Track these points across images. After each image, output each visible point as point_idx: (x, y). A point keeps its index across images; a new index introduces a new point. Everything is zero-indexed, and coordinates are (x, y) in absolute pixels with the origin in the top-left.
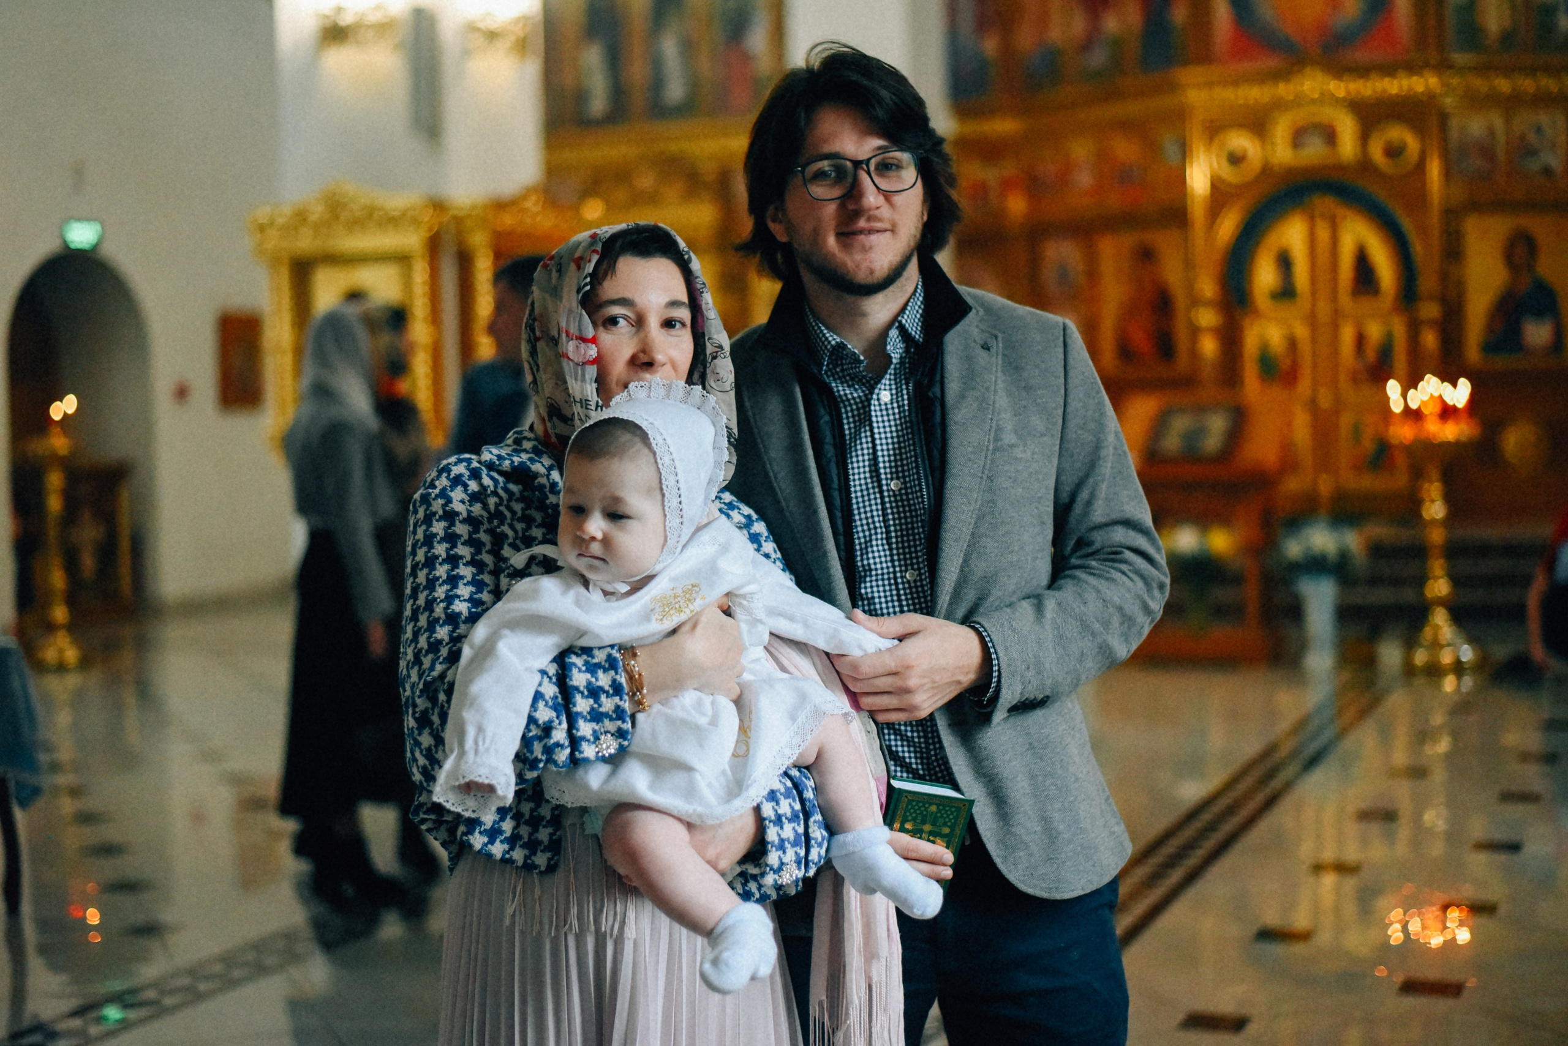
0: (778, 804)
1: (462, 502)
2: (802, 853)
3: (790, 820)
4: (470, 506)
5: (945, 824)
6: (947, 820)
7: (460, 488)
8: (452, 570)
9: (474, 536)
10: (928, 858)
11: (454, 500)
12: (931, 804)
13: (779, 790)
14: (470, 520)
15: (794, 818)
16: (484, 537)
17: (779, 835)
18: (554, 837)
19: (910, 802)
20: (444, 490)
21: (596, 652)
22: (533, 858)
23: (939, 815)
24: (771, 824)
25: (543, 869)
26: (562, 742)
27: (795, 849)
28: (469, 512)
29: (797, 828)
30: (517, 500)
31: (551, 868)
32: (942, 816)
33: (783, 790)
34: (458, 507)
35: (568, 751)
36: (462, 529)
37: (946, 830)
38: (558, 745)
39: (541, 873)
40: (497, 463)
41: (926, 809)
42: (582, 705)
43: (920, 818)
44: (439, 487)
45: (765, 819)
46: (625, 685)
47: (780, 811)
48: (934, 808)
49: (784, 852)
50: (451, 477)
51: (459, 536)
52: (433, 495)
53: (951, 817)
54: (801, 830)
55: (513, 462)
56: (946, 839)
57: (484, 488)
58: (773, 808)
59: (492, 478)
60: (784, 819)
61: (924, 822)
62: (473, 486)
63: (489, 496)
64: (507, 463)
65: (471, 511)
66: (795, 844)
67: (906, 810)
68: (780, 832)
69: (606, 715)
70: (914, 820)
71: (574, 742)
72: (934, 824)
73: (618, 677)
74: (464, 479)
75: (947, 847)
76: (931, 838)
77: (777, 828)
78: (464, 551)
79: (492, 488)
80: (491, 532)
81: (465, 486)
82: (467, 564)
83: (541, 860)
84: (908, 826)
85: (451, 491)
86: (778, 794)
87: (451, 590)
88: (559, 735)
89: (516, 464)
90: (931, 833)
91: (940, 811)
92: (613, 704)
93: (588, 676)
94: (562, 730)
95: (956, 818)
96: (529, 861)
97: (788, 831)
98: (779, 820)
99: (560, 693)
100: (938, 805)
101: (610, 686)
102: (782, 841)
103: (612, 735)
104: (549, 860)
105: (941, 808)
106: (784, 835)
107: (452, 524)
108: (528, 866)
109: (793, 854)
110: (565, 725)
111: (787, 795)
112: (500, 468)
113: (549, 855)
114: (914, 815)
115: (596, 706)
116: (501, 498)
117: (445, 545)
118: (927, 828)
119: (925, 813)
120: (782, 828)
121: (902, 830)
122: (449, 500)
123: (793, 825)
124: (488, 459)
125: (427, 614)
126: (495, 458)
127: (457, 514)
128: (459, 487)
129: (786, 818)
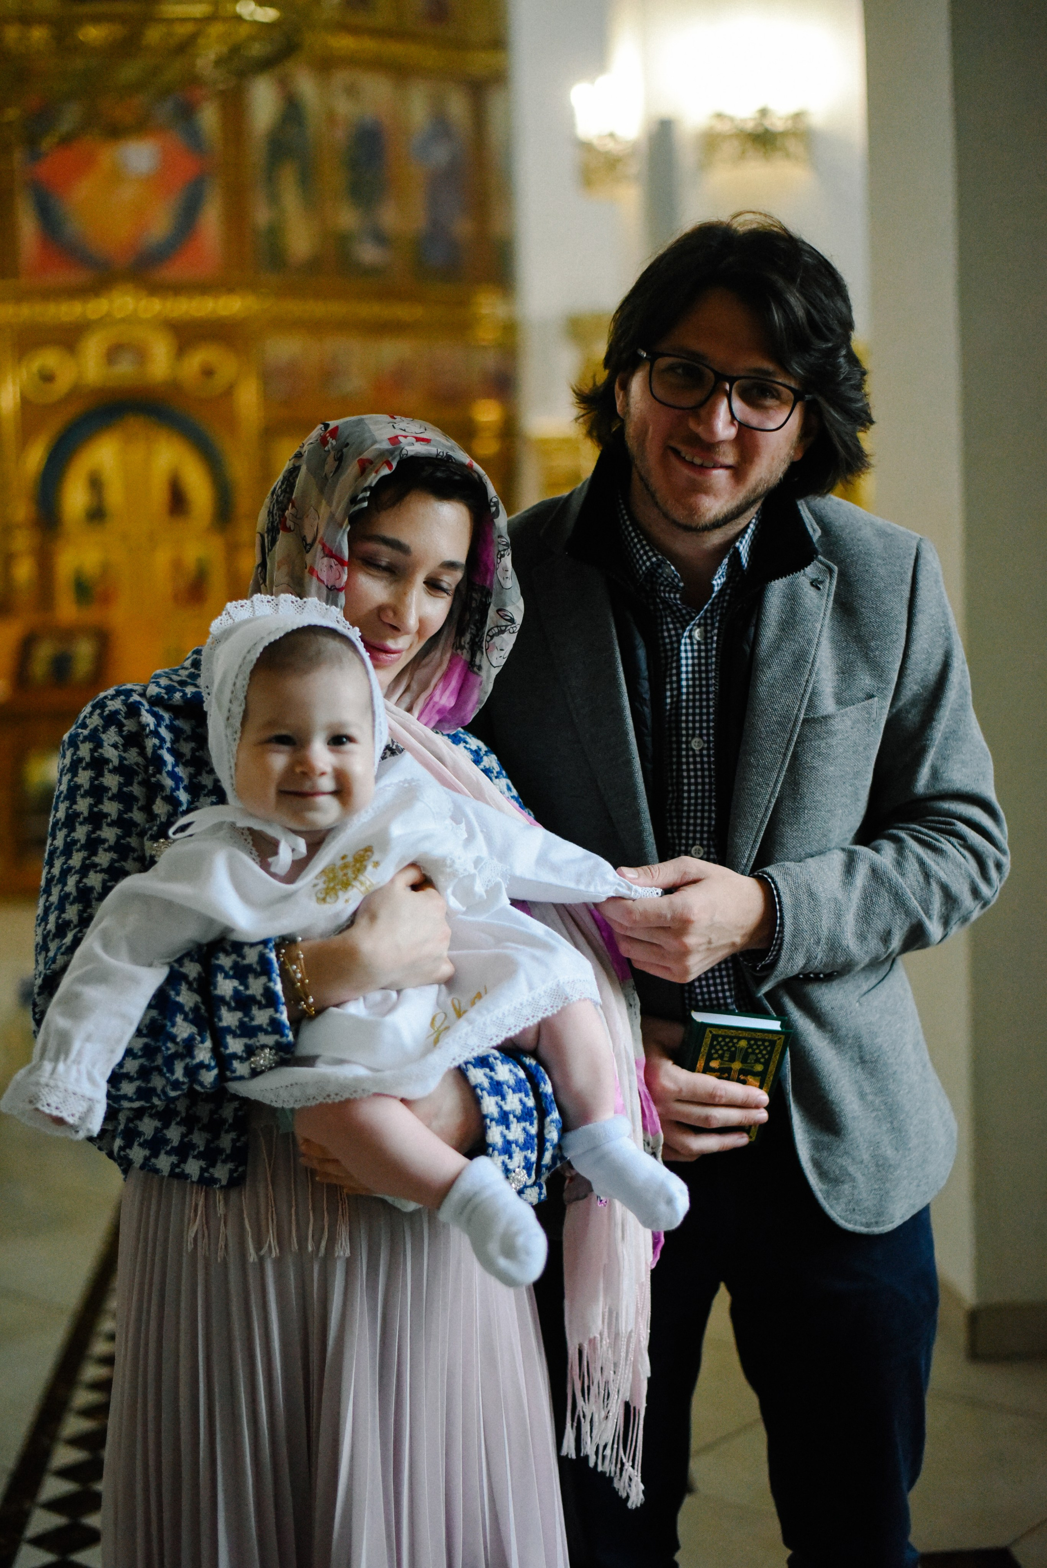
0: (503, 1098)
1: (115, 746)
2: (533, 1157)
3: (519, 1119)
4: (125, 751)
5: (757, 1061)
6: (760, 1056)
7: (113, 729)
8: (93, 832)
9: (125, 789)
10: (739, 1102)
11: (105, 744)
12: (740, 1039)
13: (507, 1083)
14: (122, 769)
15: (525, 1116)
16: (136, 790)
17: (504, 1137)
18: (238, 1144)
19: (715, 1037)
20: (95, 730)
21: (247, 950)
22: (211, 1170)
23: (750, 1050)
24: (494, 1123)
25: (224, 1182)
26: (207, 1062)
27: (525, 1153)
28: (121, 759)
29: (529, 1127)
30: (186, 740)
31: (235, 1182)
32: (753, 1053)
33: (512, 1082)
34: (110, 753)
35: (215, 1072)
36: (111, 781)
37: (759, 1068)
38: (202, 1065)
39: (222, 1187)
40: (166, 697)
41: (734, 1045)
42: (229, 1018)
43: (727, 1055)
44: (91, 727)
45: (485, 1117)
46: (281, 993)
47: (507, 1108)
48: (743, 1043)
49: (510, 1157)
50: (105, 714)
51: (107, 789)
52: (81, 738)
53: (764, 1052)
54: (533, 1130)
55: (185, 694)
56: (758, 1078)
57: (143, 727)
58: (497, 1103)
59: (155, 715)
60: (511, 1117)
61: (732, 1059)
62: (130, 726)
63: (147, 736)
64: (178, 695)
65: (125, 759)
66: (525, 1147)
67: (712, 1046)
68: (506, 1132)
69: (260, 1028)
70: (721, 1057)
71: (223, 1060)
72: (744, 1061)
73: (271, 984)
74: (120, 717)
75: (761, 1087)
76: (742, 1077)
77: (502, 1128)
78: (111, 808)
79: (152, 727)
80: (145, 783)
81: (120, 726)
82: (111, 825)
83: (221, 1172)
84: (714, 1064)
85: (104, 732)
86: (505, 1087)
87: (88, 858)
88: (203, 1053)
89: (189, 696)
90: (742, 1071)
91: (750, 1046)
92: (267, 1017)
93: (236, 983)
94: (205, 1049)
95: (770, 1053)
96: (206, 1175)
97: (516, 1132)
98: (504, 1119)
99: (203, 1003)
100: (749, 1040)
101: (262, 995)
102: (508, 1143)
103: (271, 1049)
104: (231, 1172)
105: (752, 1042)
106: (511, 1137)
107: (100, 774)
108: (206, 1182)
109: (522, 1159)
110: (208, 1044)
111: (518, 1088)
112: (171, 702)
113: (230, 1166)
114: (720, 1052)
115: (246, 1019)
116: (162, 740)
117: (89, 800)
118: (737, 1066)
119: (733, 1049)
120: (508, 1128)
121: (707, 1070)
122: (99, 744)
123: (523, 1124)
124: (154, 694)
125: (59, 886)
126: (163, 691)
127: (107, 761)
128: (113, 727)
129: (515, 1116)
